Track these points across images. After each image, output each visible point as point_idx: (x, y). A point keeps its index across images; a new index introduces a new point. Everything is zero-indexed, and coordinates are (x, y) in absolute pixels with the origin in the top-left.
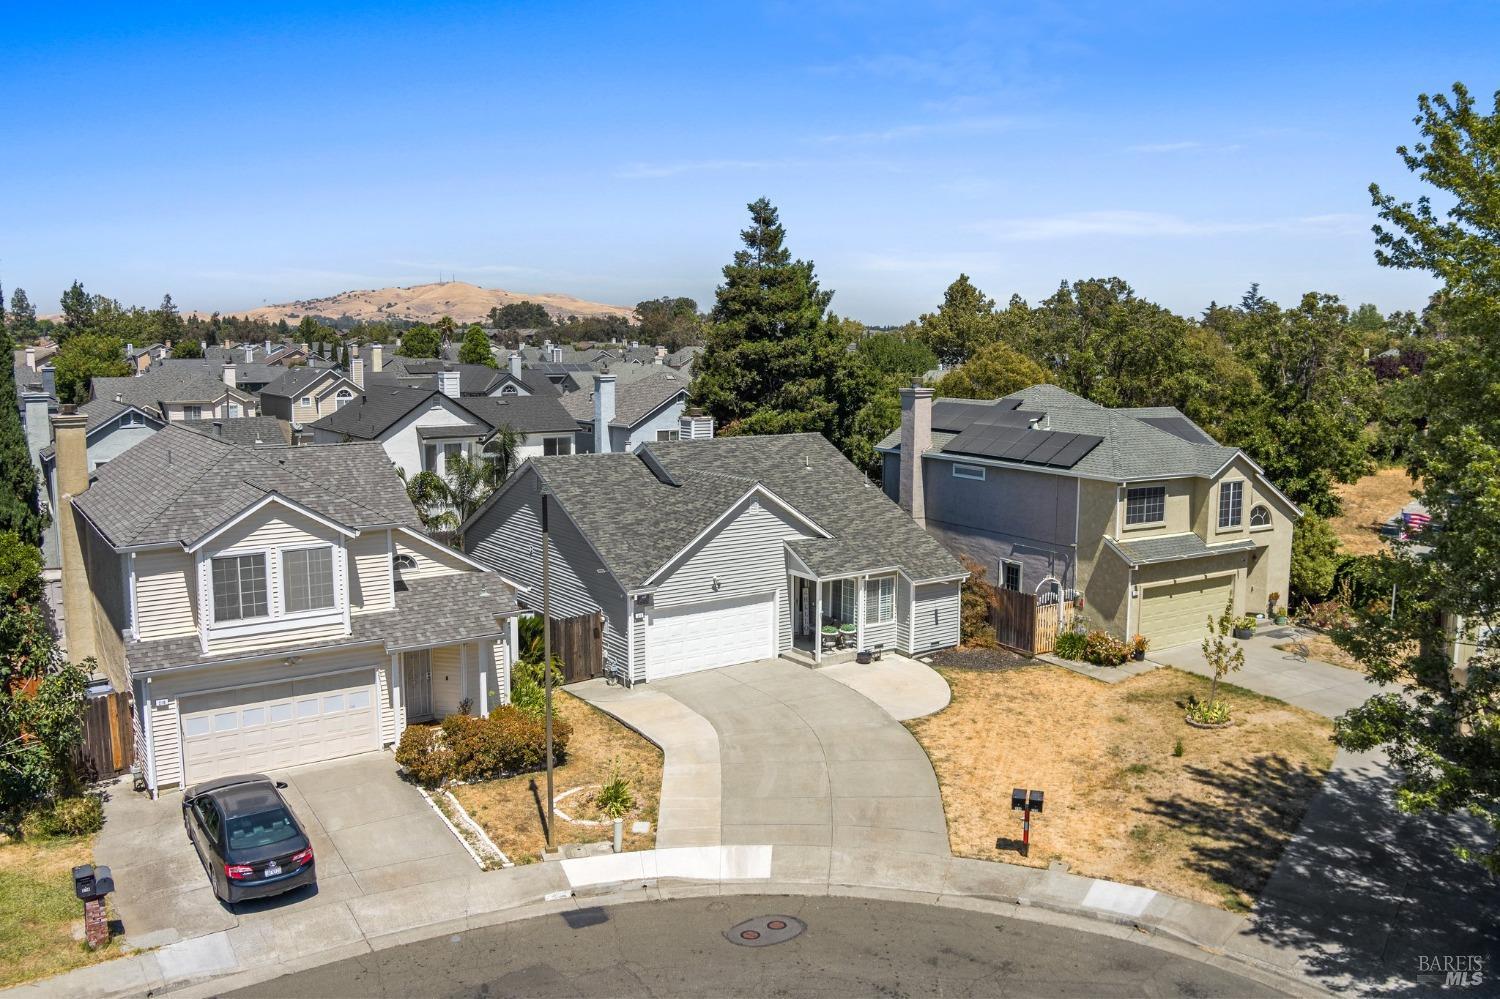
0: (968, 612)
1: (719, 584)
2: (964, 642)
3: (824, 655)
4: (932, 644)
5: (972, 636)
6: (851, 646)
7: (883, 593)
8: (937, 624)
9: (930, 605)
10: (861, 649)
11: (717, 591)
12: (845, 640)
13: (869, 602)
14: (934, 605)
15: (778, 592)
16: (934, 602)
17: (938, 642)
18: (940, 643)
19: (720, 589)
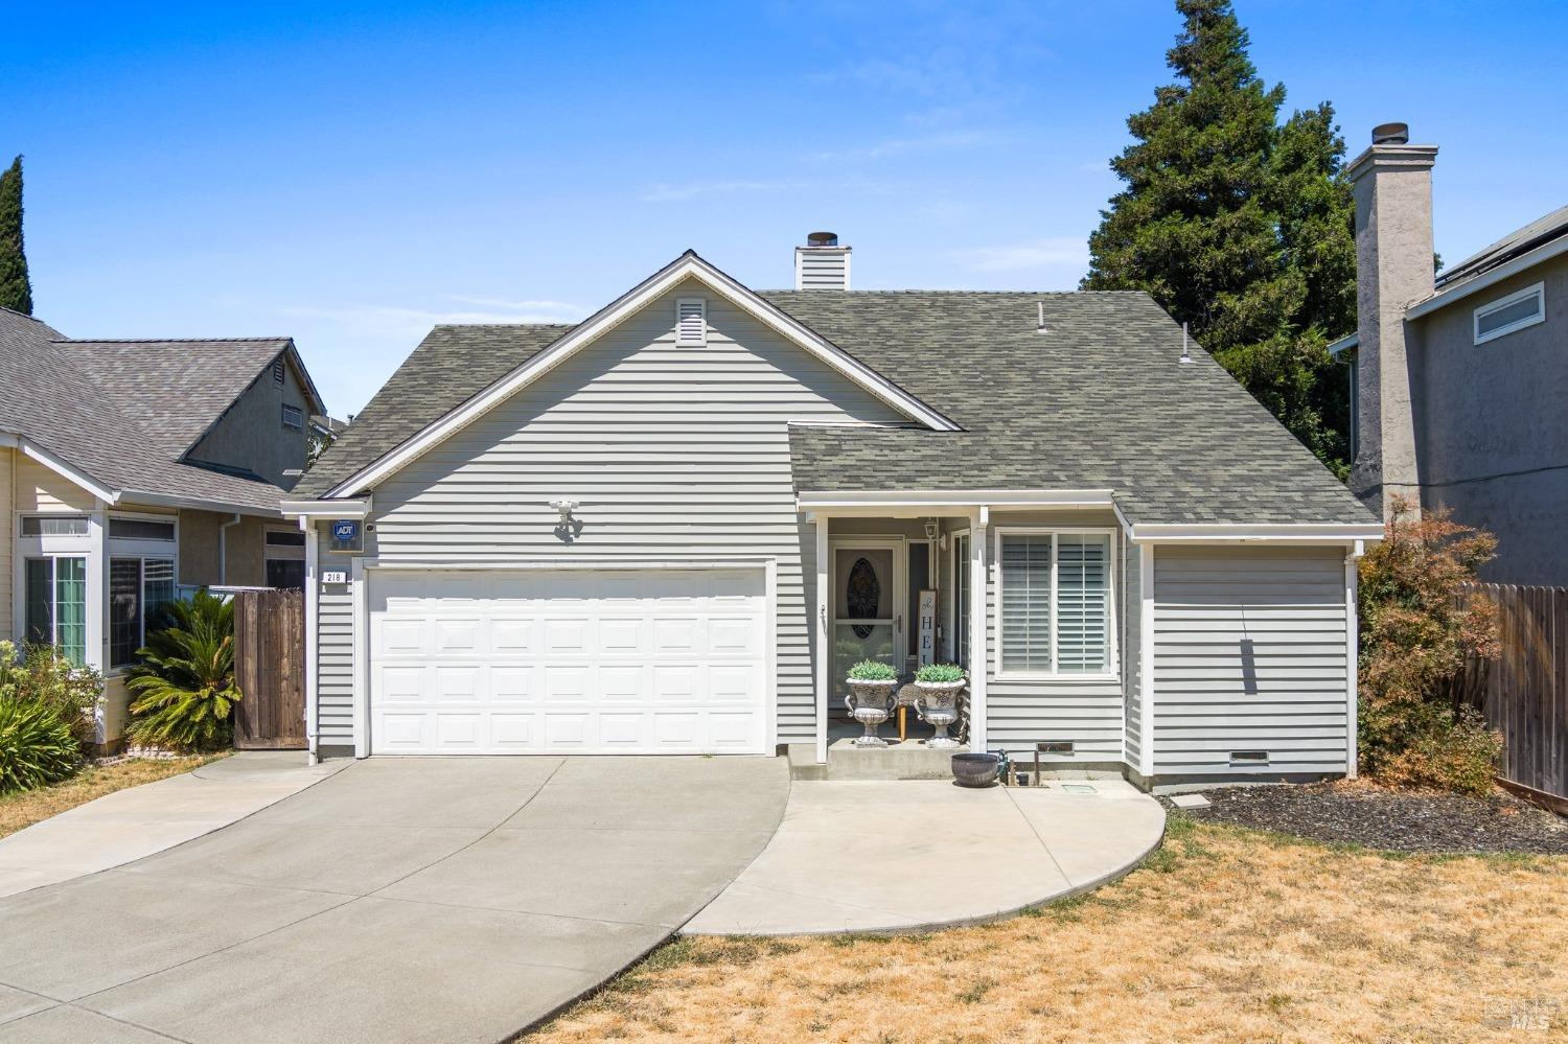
0: (1381, 665)
1: (579, 525)
2: (1368, 768)
3: (840, 747)
4: (1236, 754)
5: (1399, 746)
6: (942, 731)
7: (1067, 581)
8: (1251, 688)
9: (1225, 624)
10: (977, 743)
11: (569, 542)
12: (922, 709)
14: (1239, 626)
15: (771, 569)
16: (1238, 614)
17: (1261, 754)
18: (1272, 757)
19: (582, 539)
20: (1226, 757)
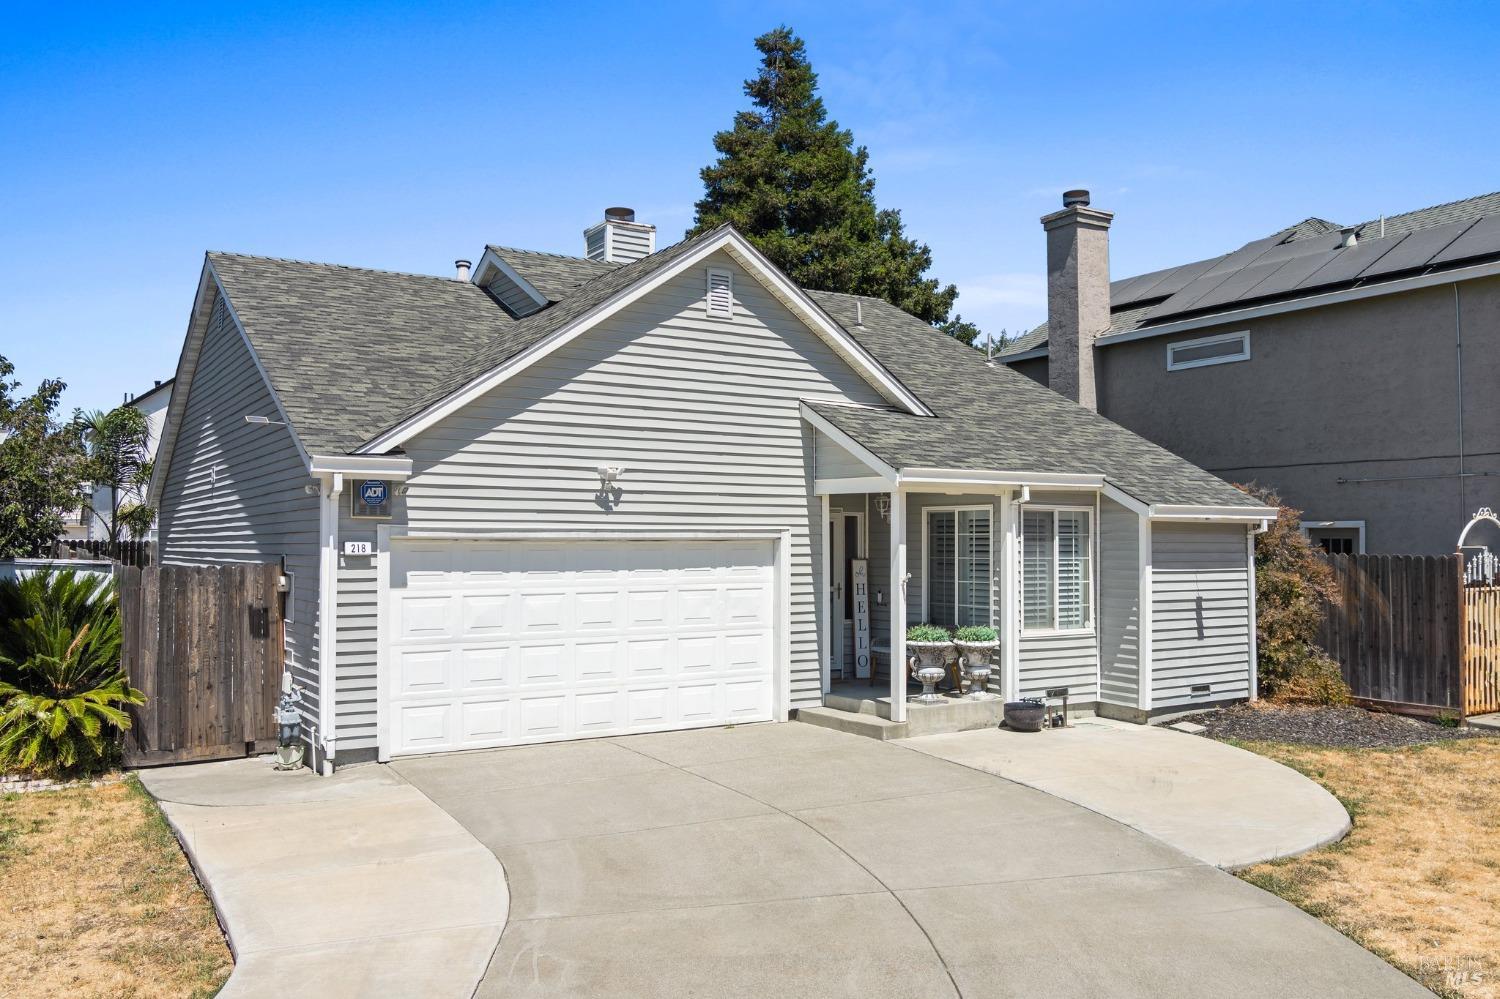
0: (1274, 614)
1: (618, 493)
2: (1265, 691)
3: (913, 705)
4: (1196, 688)
5: (1286, 675)
6: (984, 684)
7: (1065, 551)
8: (1201, 637)
9: (1188, 584)
10: (1012, 693)
11: (609, 511)
12: (967, 665)
13: (1029, 569)
14: (1193, 586)
15: (786, 540)
16: (1192, 577)
17: (1206, 687)
18: (1213, 688)
19: (621, 507)
20: (1188, 691)
